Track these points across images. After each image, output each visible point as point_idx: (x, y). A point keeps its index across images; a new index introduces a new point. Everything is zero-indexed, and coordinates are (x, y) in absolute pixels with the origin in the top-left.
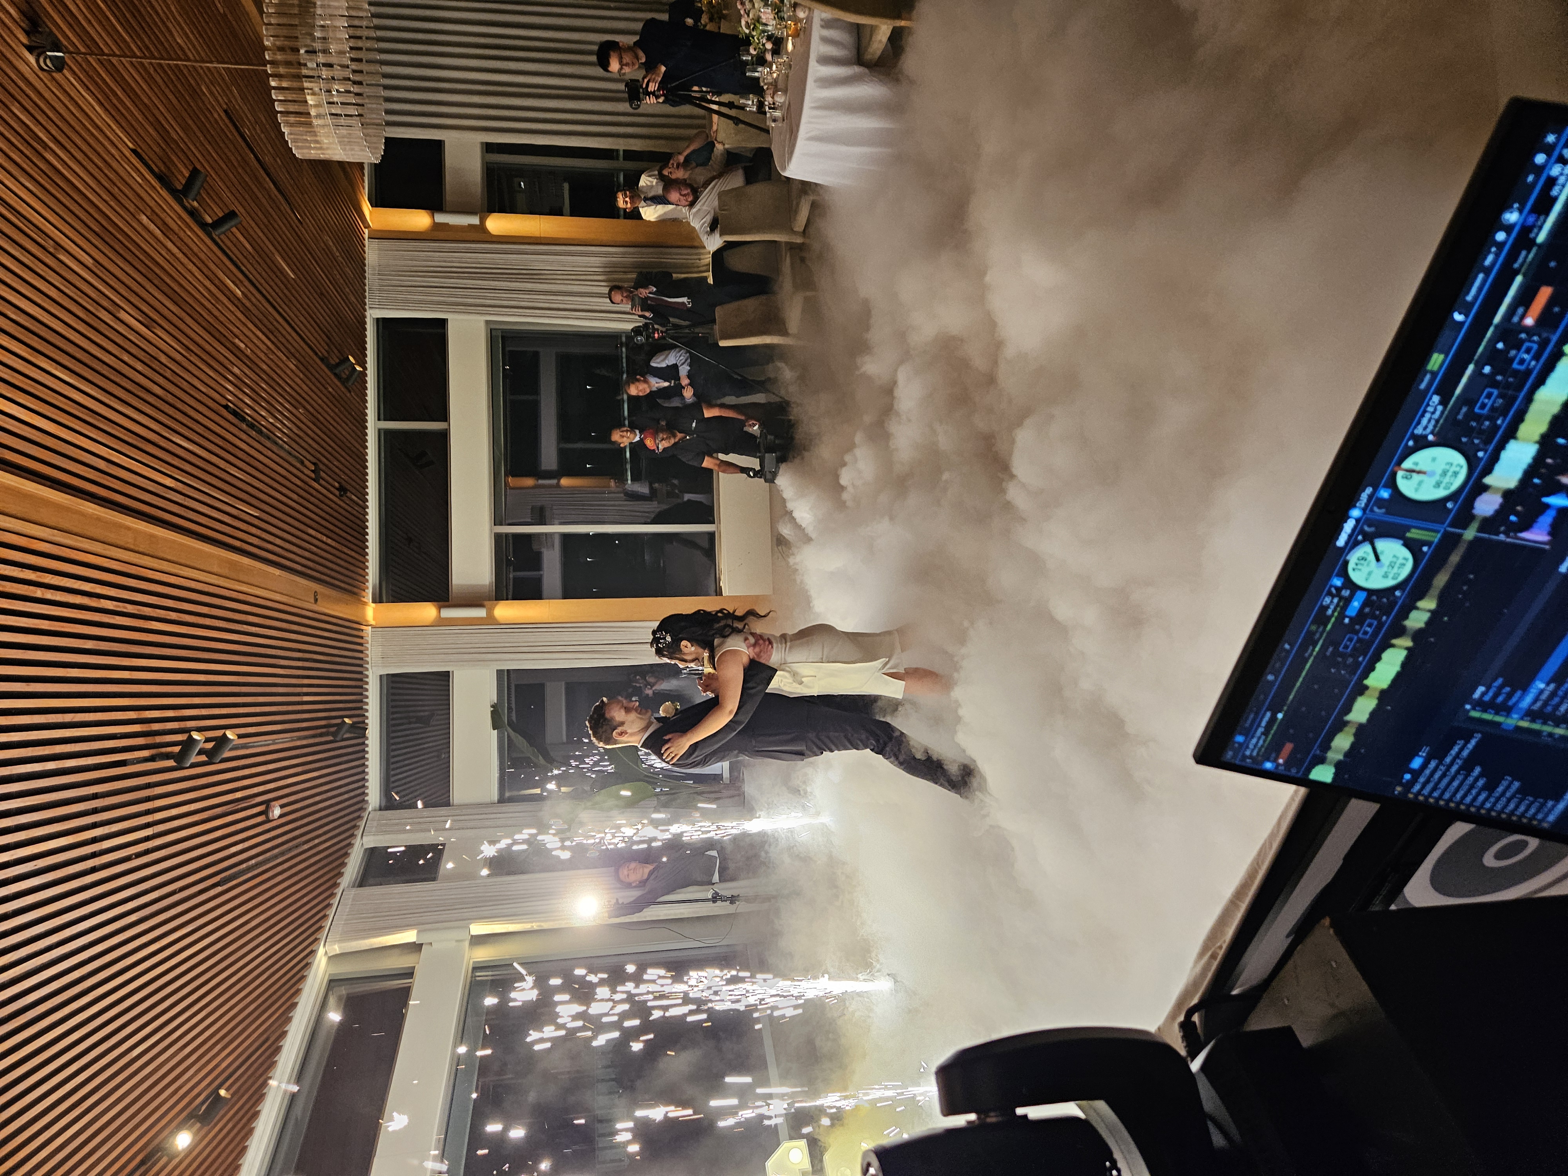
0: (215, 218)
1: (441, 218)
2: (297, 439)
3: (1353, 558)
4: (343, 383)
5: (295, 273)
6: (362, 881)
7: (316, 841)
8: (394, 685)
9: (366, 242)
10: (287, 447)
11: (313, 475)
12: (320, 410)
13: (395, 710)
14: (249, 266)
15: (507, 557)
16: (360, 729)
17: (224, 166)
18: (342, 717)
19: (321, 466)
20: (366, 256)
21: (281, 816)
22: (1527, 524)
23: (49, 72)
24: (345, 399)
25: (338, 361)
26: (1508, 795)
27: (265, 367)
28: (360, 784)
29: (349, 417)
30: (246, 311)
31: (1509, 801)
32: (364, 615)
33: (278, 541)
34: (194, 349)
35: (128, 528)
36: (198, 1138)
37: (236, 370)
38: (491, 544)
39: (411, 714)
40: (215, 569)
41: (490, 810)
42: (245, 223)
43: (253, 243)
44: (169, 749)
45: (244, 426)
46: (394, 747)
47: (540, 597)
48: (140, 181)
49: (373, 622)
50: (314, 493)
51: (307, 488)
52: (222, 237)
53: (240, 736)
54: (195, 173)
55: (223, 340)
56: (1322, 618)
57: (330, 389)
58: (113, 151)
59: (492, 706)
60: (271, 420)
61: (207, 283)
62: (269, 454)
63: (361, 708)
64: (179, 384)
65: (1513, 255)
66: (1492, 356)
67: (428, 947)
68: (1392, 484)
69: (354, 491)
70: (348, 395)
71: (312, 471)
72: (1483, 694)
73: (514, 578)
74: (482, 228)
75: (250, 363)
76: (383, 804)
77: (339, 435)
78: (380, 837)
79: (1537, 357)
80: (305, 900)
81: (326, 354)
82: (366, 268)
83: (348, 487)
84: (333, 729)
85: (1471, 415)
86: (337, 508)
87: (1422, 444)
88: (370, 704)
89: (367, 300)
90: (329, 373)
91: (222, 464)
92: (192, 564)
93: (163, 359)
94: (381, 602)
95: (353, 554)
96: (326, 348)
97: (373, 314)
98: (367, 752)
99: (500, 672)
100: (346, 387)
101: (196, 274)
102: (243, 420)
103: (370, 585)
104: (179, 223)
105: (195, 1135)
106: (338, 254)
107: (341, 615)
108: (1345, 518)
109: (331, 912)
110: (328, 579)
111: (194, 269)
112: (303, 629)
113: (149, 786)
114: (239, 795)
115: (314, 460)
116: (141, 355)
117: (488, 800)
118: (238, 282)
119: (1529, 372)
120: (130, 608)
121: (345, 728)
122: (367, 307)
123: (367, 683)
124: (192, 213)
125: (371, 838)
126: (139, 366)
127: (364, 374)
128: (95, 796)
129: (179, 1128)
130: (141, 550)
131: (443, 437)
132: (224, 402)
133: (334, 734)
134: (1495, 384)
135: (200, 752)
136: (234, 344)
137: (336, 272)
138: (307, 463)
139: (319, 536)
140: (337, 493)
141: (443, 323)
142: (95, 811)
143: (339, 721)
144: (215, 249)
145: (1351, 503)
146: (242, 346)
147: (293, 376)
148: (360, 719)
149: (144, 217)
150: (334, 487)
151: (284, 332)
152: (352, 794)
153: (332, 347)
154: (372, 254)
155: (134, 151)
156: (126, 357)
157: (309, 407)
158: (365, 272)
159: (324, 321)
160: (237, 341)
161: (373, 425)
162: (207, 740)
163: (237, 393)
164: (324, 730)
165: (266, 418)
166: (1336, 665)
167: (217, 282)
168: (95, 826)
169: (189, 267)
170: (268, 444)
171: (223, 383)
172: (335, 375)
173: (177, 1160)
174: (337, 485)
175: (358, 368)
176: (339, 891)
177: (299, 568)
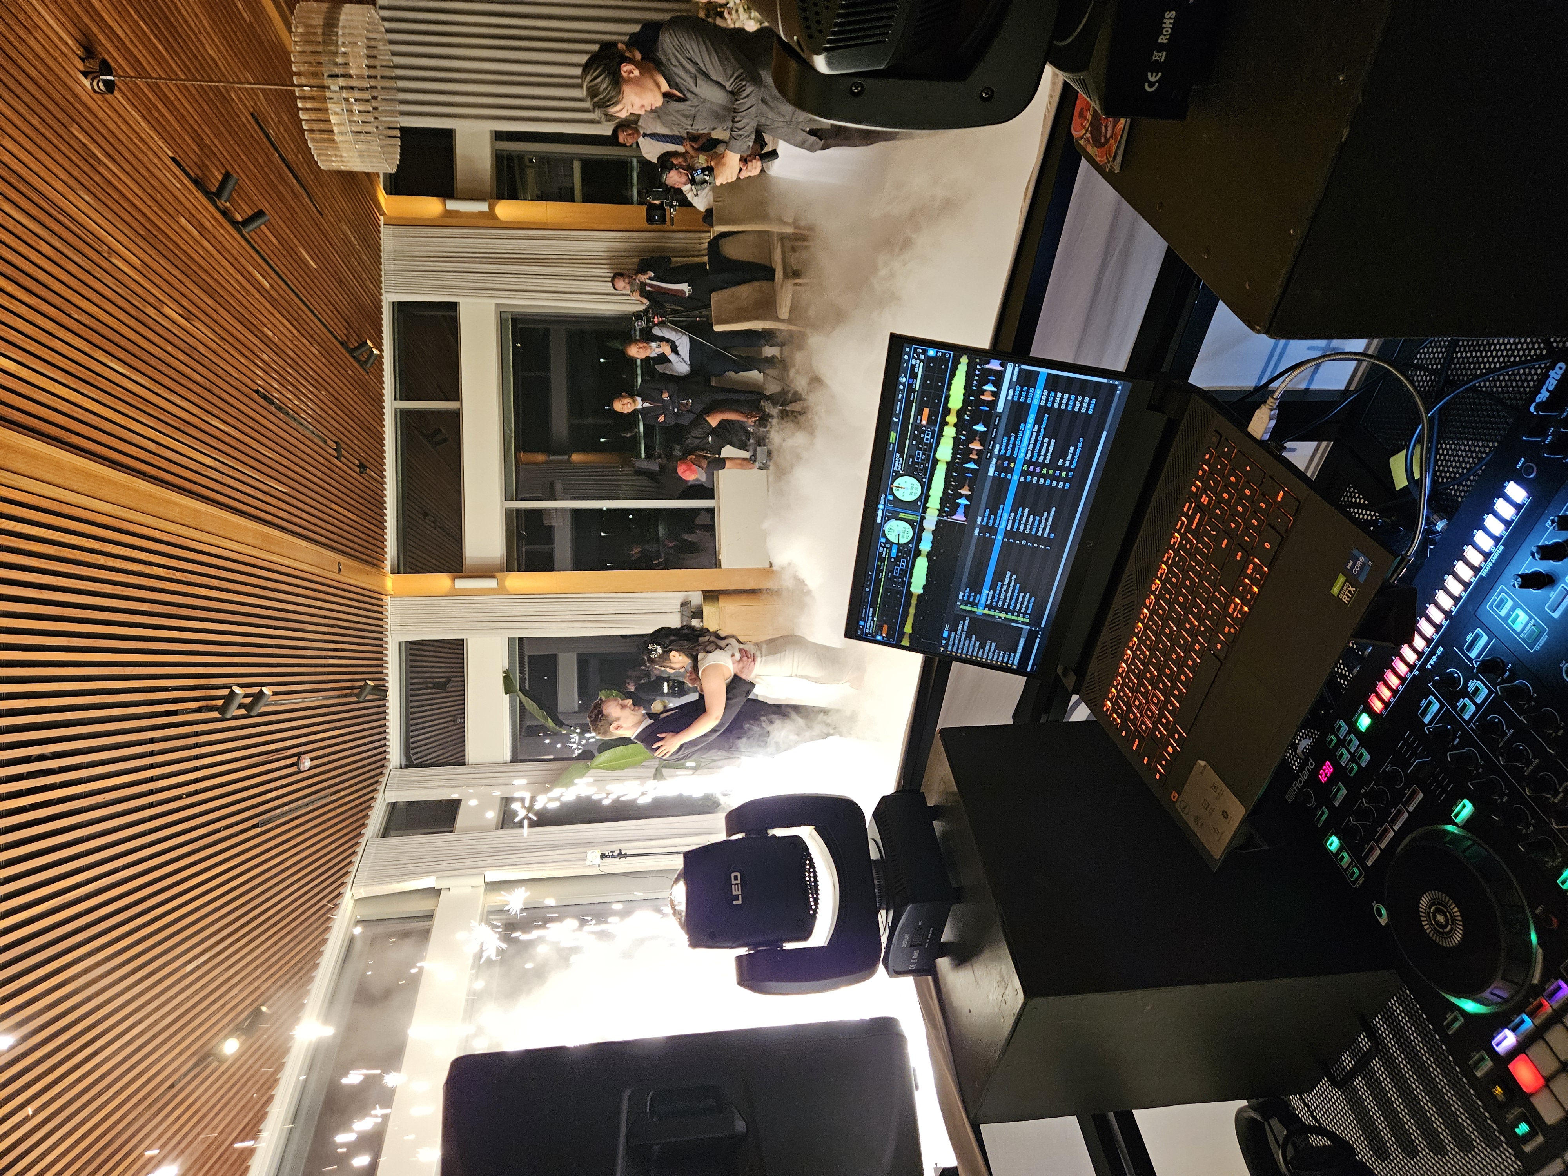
0: (246, 217)
1: (452, 205)
2: (320, 420)
3: (887, 527)
4: (361, 366)
5: (316, 263)
6: (386, 832)
7: (342, 793)
8: (412, 652)
9: (382, 229)
10: (311, 427)
11: (335, 454)
12: (341, 392)
13: (413, 675)
14: (276, 260)
15: (518, 532)
16: (381, 691)
17: (252, 168)
18: (364, 680)
19: (343, 445)
20: (382, 242)
21: (310, 769)
22: (953, 512)
23: (101, 93)
24: (364, 381)
25: (356, 345)
26: (992, 650)
27: (290, 353)
28: (382, 743)
29: (367, 397)
30: (273, 301)
31: (994, 653)
32: (383, 586)
33: (304, 516)
34: (227, 338)
35: (176, 504)
36: (245, 1047)
37: (265, 357)
38: (502, 519)
39: (429, 680)
40: (250, 541)
41: (503, 769)
42: (272, 221)
43: (279, 237)
44: (214, 703)
45: (273, 409)
46: (413, 710)
47: (552, 569)
48: (179, 186)
49: (392, 593)
50: (337, 470)
51: (329, 465)
52: (252, 234)
53: (276, 694)
54: (227, 176)
55: (253, 328)
56: (882, 559)
57: (350, 372)
58: (156, 161)
59: (505, 672)
60: (296, 403)
61: (239, 277)
62: (295, 434)
63: (382, 673)
64: (216, 372)
65: (909, 396)
66: (915, 437)
67: (447, 891)
68: (892, 493)
69: (372, 467)
70: (367, 377)
71: (335, 450)
72: (963, 596)
73: (527, 552)
74: (491, 215)
75: (278, 351)
76: (404, 763)
77: (358, 415)
78: (402, 793)
79: (932, 437)
80: (333, 846)
81: (345, 339)
82: (382, 254)
83: (368, 464)
84: (356, 691)
85: (914, 463)
86: (359, 485)
87: (898, 475)
88: (390, 668)
89: (383, 285)
90: (347, 355)
91: (255, 445)
92: (229, 536)
93: (201, 348)
94: (399, 573)
95: (373, 528)
96: (345, 332)
97: (388, 298)
98: (388, 714)
99: (511, 640)
100: (365, 370)
101: (229, 269)
102: (272, 403)
103: (389, 556)
104: (213, 222)
105: (242, 1044)
106: (355, 242)
107: (363, 585)
108: (877, 509)
109: (356, 859)
110: (350, 551)
111: (227, 265)
112: (327, 597)
113: (196, 734)
114: (273, 747)
115: (337, 440)
116: (182, 345)
117: (500, 760)
118: (266, 275)
119: (931, 444)
120: (178, 576)
121: (367, 690)
122: (383, 291)
123: (387, 649)
124: (224, 213)
125: (393, 794)
126: (182, 356)
127: (380, 357)
128: (152, 741)
129: (226, 1037)
130: (187, 523)
131: (456, 416)
132: (255, 387)
133: (357, 695)
134: (920, 449)
135: (240, 706)
136: (262, 332)
137: (353, 259)
138: (329, 442)
139: (341, 510)
140: (357, 470)
141: (454, 306)
142: (152, 754)
143: (362, 683)
144: (244, 243)
145: (878, 503)
146: (270, 334)
147: (315, 360)
148: (381, 683)
149: (183, 220)
150: (354, 464)
151: (307, 319)
152: (375, 752)
153: (351, 331)
154: (388, 238)
155: (173, 159)
156: (169, 348)
157: (331, 390)
158: (381, 258)
159: (343, 307)
160: (265, 329)
161: (390, 405)
162: (246, 696)
163: (266, 377)
164: (349, 691)
165: (291, 401)
166: (895, 582)
167: (247, 275)
168: (152, 766)
169: (223, 263)
170: (294, 424)
171: (253, 369)
172: (354, 357)
173: (225, 1066)
174: (357, 462)
175: (376, 352)
176: (363, 840)
177: (323, 540)
